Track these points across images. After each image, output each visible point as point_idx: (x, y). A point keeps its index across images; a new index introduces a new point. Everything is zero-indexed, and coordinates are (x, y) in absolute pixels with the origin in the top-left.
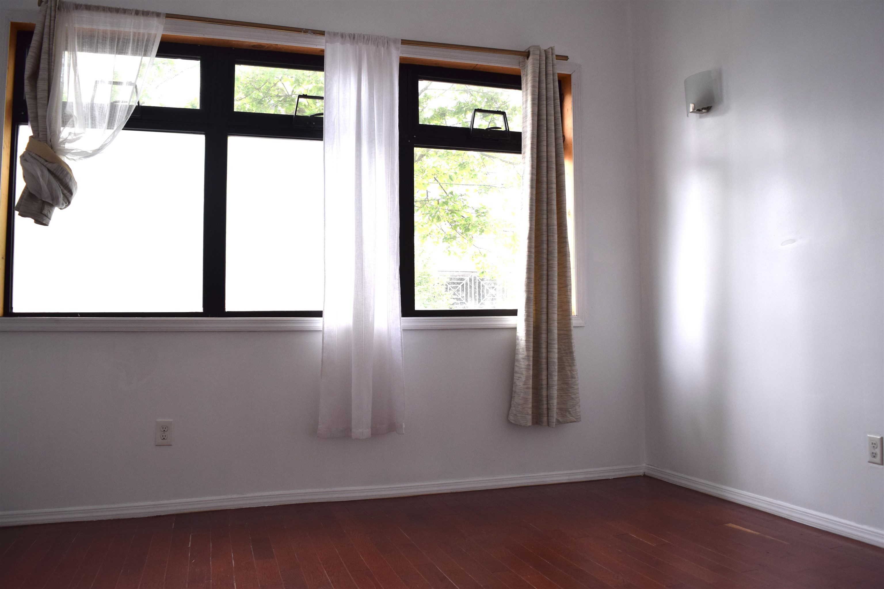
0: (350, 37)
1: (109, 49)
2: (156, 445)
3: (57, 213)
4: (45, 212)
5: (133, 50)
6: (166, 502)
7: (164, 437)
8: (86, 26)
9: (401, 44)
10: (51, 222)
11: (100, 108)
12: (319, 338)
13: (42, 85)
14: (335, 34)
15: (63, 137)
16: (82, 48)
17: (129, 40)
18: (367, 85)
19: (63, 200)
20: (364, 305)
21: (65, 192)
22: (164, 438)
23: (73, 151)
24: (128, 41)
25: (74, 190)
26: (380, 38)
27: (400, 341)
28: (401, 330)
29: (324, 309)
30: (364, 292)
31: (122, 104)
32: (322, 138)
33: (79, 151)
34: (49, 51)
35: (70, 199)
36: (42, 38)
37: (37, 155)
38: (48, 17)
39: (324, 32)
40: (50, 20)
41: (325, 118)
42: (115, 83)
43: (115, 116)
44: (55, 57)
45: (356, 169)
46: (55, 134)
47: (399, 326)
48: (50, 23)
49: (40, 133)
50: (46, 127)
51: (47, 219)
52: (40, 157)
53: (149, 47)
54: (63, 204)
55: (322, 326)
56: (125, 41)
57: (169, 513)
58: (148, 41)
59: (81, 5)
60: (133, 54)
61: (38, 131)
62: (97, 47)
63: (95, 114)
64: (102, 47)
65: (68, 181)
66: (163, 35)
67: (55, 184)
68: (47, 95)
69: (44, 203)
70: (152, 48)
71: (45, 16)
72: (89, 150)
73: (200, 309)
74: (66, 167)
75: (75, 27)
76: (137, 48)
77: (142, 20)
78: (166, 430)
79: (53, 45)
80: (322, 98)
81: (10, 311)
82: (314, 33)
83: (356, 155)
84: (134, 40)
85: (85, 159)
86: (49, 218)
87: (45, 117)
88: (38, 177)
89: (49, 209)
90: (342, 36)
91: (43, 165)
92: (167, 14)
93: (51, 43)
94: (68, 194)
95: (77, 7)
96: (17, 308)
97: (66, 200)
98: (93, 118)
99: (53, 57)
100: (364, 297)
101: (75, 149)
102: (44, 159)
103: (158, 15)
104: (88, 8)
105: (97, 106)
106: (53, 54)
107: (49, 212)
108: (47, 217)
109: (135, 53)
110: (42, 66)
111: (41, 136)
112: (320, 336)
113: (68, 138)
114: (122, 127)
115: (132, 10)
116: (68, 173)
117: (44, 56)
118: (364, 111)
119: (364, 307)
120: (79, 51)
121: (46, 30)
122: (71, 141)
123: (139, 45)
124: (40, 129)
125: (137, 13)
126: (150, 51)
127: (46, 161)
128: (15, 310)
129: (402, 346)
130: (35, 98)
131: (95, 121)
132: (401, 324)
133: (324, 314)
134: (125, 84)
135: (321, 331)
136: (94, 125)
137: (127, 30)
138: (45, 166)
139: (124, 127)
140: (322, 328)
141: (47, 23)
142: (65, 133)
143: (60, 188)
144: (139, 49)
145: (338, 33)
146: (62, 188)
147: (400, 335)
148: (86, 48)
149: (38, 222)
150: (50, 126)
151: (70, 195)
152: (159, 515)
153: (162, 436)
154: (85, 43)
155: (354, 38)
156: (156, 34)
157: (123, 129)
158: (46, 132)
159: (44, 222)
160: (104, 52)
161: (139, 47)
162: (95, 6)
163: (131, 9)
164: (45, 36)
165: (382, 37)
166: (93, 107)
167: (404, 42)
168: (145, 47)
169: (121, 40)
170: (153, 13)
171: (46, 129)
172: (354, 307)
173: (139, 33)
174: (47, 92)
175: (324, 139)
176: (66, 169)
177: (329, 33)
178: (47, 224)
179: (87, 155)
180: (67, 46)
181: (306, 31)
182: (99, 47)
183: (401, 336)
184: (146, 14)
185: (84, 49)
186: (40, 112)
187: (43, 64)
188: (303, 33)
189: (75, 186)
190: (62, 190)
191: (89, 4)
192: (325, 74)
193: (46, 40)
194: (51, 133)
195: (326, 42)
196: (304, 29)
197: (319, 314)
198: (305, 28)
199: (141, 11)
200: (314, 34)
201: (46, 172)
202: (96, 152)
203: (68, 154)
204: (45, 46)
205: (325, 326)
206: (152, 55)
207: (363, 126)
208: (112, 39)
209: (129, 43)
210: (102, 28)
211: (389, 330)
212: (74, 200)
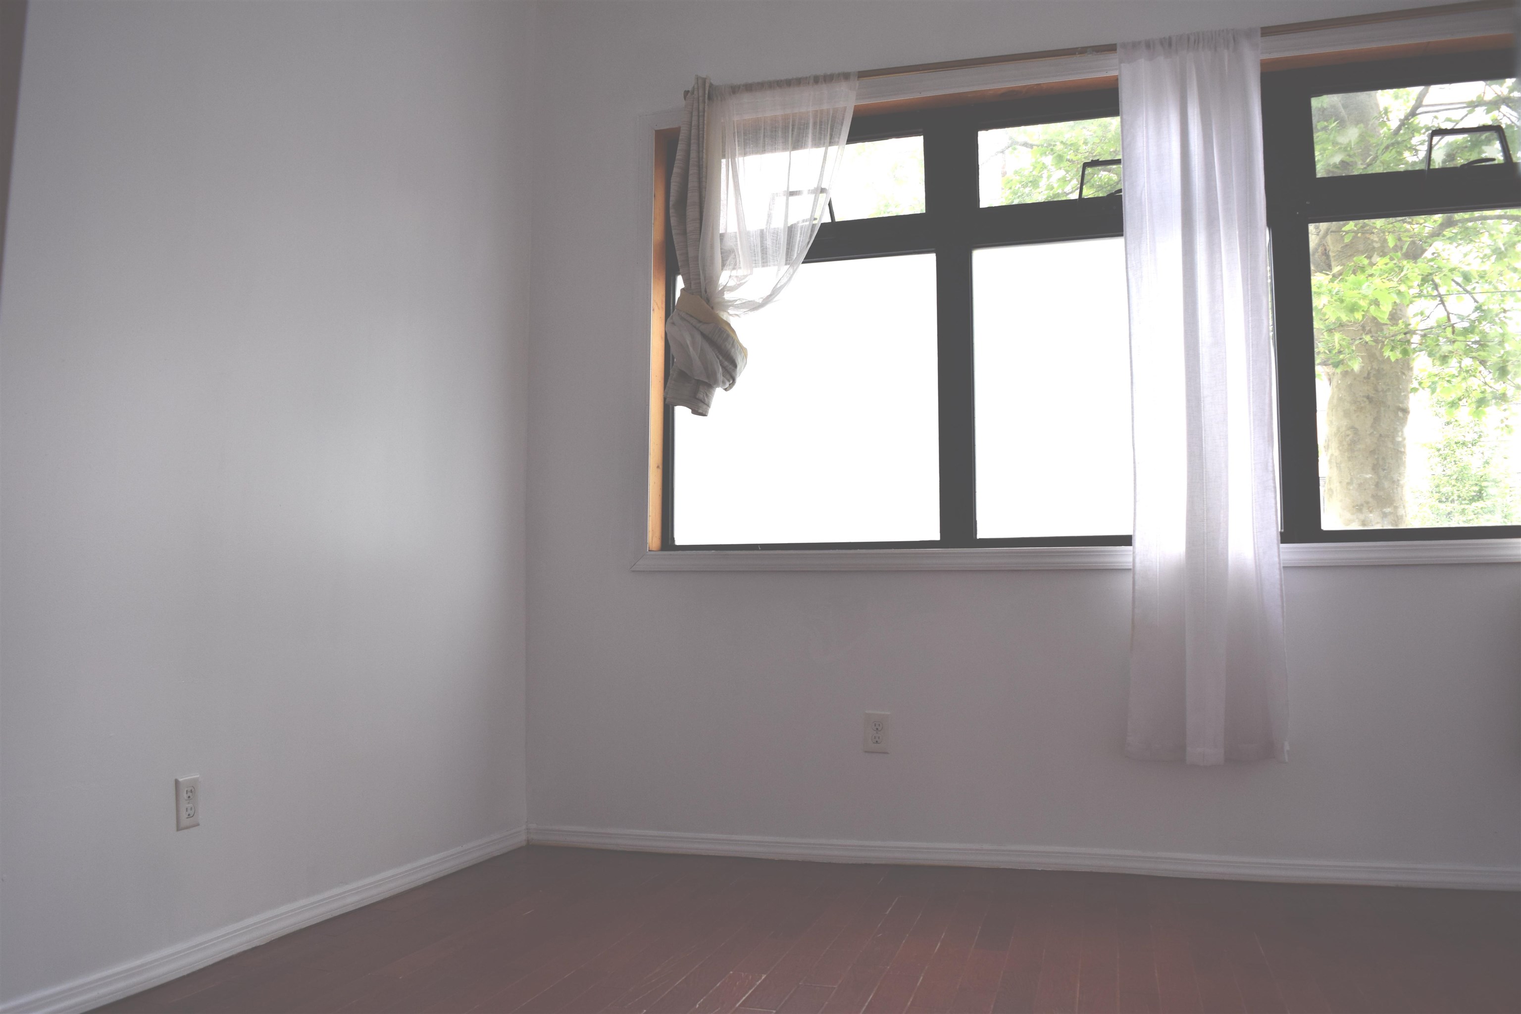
0: (1162, 44)
1: (783, 143)
2: (866, 752)
3: (719, 395)
4: (701, 395)
5: (814, 139)
6: (878, 843)
7: (877, 739)
8: (748, 116)
9: (1262, 36)
10: (711, 411)
11: (774, 233)
12: (1125, 584)
13: (692, 213)
14: (1135, 45)
15: (721, 283)
16: (744, 149)
17: (808, 124)
18: (1200, 124)
19: (723, 376)
20: (1205, 521)
21: (726, 363)
22: (877, 742)
23: (738, 302)
24: (806, 126)
25: (739, 360)
26: (1219, 35)
27: (1279, 586)
28: (1280, 566)
29: (1134, 531)
30: (1205, 497)
31: (802, 224)
32: (1122, 231)
33: (744, 301)
34: (699, 162)
35: (733, 373)
36: (689, 145)
37: (688, 314)
38: (695, 113)
39: (1115, 45)
40: (699, 116)
41: (1125, 195)
42: (792, 194)
43: (792, 242)
44: (707, 168)
45: (1185, 276)
46: (711, 281)
47: (1276, 559)
48: (699, 120)
49: (692, 282)
50: (699, 272)
51: (705, 406)
52: (691, 316)
53: (836, 128)
54: (724, 383)
55: (1131, 559)
56: (802, 127)
57: (883, 862)
58: (834, 118)
59: (739, 87)
60: (815, 145)
61: (690, 279)
62: (764, 147)
63: (766, 244)
64: (772, 141)
65: (729, 347)
66: (855, 106)
67: (711, 354)
68: (698, 225)
69: (699, 383)
70: (841, 129)
71: (692, 113)
72: (758, 298)
73: (937, 537)
74: (727, 328)
75: (734, 121)
76: (820, 133)
77: (824, 89)
78: (880, 728)
79: (703, 152)
80: (1118, 162)
81: (670, 542)
82: (1097, 51)
83: (1183, 251)
84: (815, 123)
85: (752, 312)
86: (706, 404)
87: (696, 258)
88: (688, 346)
89: (706, 391)
90: (1149, 45)
91: (695, 327)
92: (859, 72)
93: (701, 149)
94: (730, 366)
95: (735, 90)
96: (680, 539)
97: (728, 377)
98: (764, 250)
99: (704, 169)
100: (1205, 506)
101: (739, 299)
102: (697, 319)
103: (846, 76)
104: (749, 88)
105: (769, 231)
106: (704, 165)
107: (707, 395)
108: (704, 403)
109: (817, 143)
110: (690, 185)
111: (693, 287)
112: (1128, 579)
113: (728, 285)
114: (802, 259)
115: (810, 77)
116: (728, 336)
117: (693, 171)
118: (1197, 171)
119: (1205, 525)
120: (740, 154)
121: (694, 131)
122: (732, 289)
123: (823, 129)
124: (691, 277)
125: (816, 80)
126: (838, 136)
127: (700, 322)
128: (679, 541)
129: (1282, 596)
130: (684, 233)
131: (766, 254)
132: (1279, 555)
133: (1137, 541)
134: (805, 192)
135: (1130, 569)
136: (765, 263)
137: (803, 110)
138: (698, 329)
139: (804, 259)
140: (1131, 564)
141: (694, 123)
142: (725, 278)
143: (719, 358)
144: (823, 135)
145: (1140, 43)
146: (721, 358)
147: (1278, 577)
148: (750, 148)
149: (695, 412)
150: (704, 270)
151: (733, 368)
152: (868, 862)
153: (873, 737)
154: (748, 141)
155: (1170, 45)
156: (845, 108)
157: (803, 263)
158: (700, 279)
159: (700, 411)
160: (774, 150)
161: (823, 132)
162: (758, 83)
163: (808, 76)
164: (692, 141)
165: (1223, 31)
166: (763, 234)
167: (1267, 32)
168: (831, 129)
169: (796, 127)
170: (839, 75)
171: (699, 275)
172: (1187, 524)
173: (822, 111)
174: (698, 221)
175: (1126, 234)
176: (726, 330)
177: (1124, 46)
178: (704, 413)
179: (754, 307)
180: (724, 151)
181: (1082, 51)
182: (766, 143)
183: (1281, 579)
184: (829, 78)
185: (748, 150)
186: (691, 254)
187: (692, 183)
188: (1079, 55)
189: (741, 354)
190: (720, 361)
191: (750, 81)
192: (1122, 119)
193: (694, 147)
194: (705, 280)
195: (1121, 62)
196: (1079, 49)
197: (1126, 540)
198: (1081, 46)
199: (822, 76)
200: (1099, 53)
201: (699, 338)
202: (767, 300)
203: (730, 308)
204: (693, 155)
205: (1138, 560)
206: (841, 139)
207: (1197, 198)
208: (785, 128)
209: (807, 128)
210: (769, 114)
211: (1258, 566)
212: (742, 378)
